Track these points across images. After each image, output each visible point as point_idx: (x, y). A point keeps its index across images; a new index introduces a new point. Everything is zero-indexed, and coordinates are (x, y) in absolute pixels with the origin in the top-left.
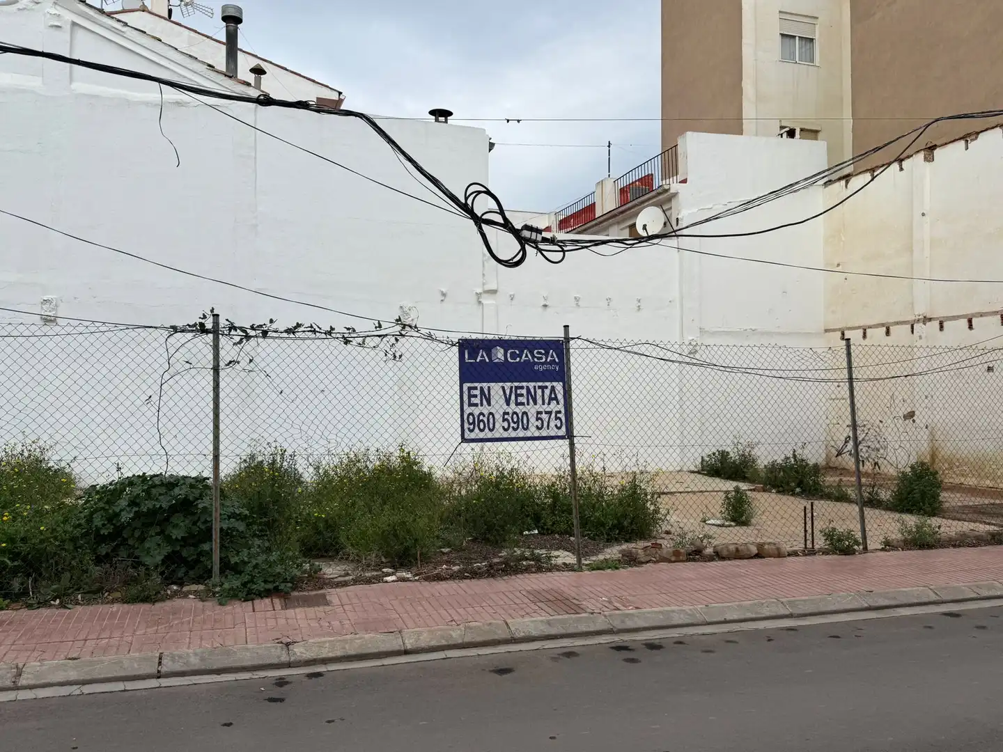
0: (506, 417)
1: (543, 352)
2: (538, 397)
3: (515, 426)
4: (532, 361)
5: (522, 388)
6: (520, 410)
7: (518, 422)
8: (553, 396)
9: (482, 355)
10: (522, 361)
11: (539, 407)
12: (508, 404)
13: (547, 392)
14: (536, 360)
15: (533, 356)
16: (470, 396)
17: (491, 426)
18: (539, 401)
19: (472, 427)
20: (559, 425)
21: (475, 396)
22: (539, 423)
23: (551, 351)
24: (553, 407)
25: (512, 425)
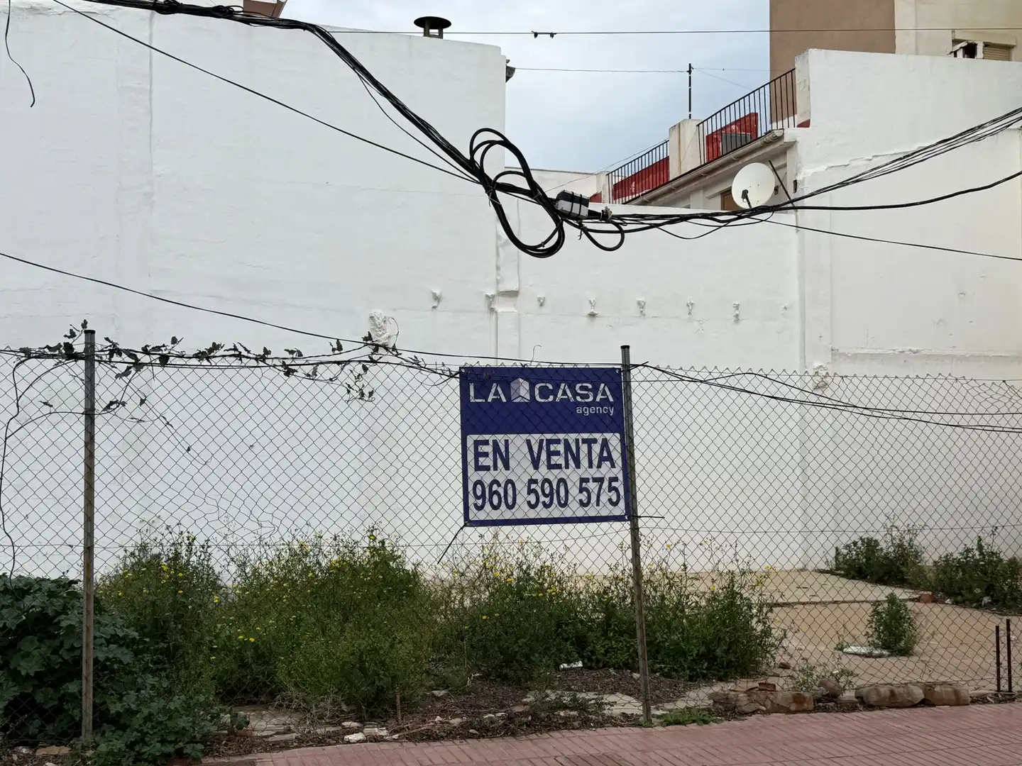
0: (533, 486)
1: (590, 386)
2: (582, 455)
3: (547, 500)
4: (572, 400)
5: (558, 441)
6: (554, 475)
7: (551, 494)
8: (605, 454)
9: (496, 391)
10: (557, 400)
11: (584, 471)
12: (536, 467)
13: (596, 448)
14: (578, 398)
15: (575, 394)
16: (478, 455)
17: (510, 500)
18: (585, 462)
19: (480, 502)
20: (614, 499)
21: (486, 455)
22: (584, 496)
23: (602, 385)
24: (606, 471)
25: (542, 499)
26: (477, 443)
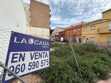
26: (14, 54)
